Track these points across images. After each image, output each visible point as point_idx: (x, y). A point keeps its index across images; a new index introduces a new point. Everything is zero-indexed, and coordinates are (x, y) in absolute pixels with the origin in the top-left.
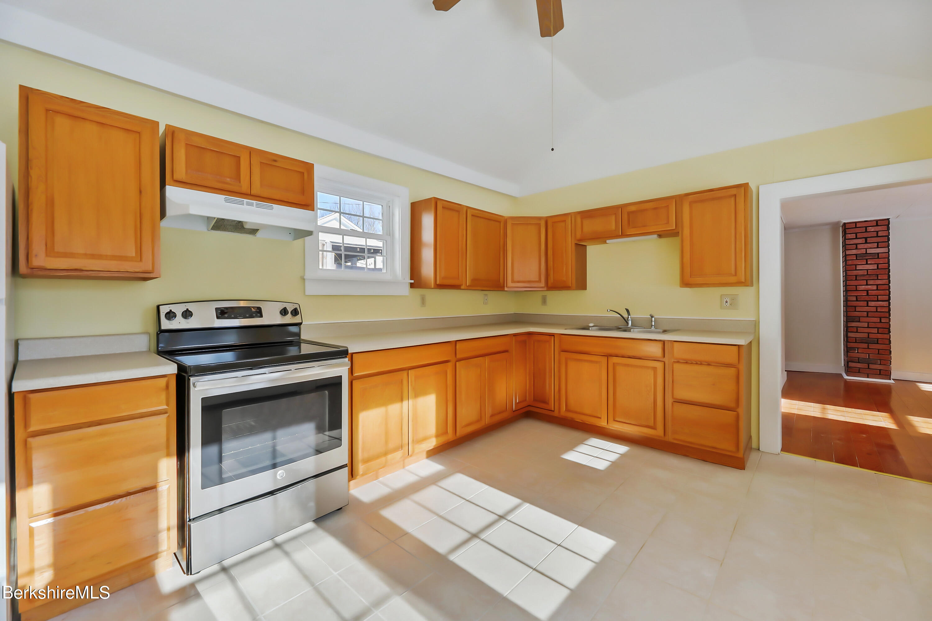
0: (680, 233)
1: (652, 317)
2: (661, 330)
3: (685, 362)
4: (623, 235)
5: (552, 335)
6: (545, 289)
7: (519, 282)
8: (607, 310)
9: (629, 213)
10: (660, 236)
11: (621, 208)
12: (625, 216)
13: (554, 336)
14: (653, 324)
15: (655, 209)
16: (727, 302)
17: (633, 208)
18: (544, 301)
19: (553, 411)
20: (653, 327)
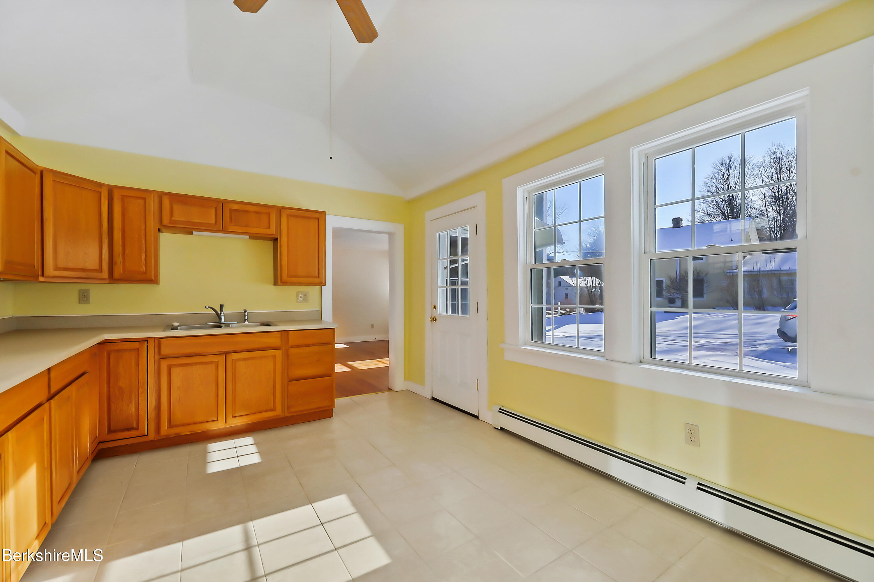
0: (278, 239)
1: (245, 311)
2: (259, 324)
3: (298, 346)
4: (224, 230)
5: (146, 340)
6: (108, 281)
7: (66, 269)
8: (206, 306)
9: (232, 211)
10: (251, 238)
11: (224, 203)
12: (227, 214)
13: (147, 341)
14: (247, 319)
15: (257, 213)
16: (301, 297)
17: (236, 207)
18: (84, 297)
19: (146, 435)
20: (247, 321)
